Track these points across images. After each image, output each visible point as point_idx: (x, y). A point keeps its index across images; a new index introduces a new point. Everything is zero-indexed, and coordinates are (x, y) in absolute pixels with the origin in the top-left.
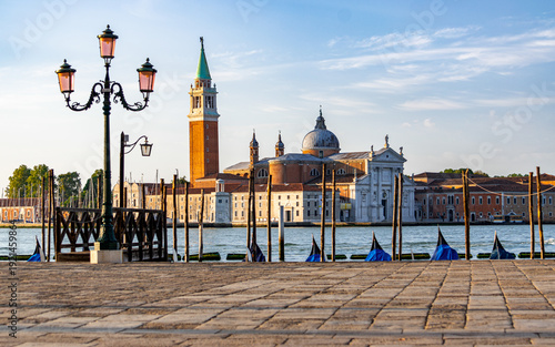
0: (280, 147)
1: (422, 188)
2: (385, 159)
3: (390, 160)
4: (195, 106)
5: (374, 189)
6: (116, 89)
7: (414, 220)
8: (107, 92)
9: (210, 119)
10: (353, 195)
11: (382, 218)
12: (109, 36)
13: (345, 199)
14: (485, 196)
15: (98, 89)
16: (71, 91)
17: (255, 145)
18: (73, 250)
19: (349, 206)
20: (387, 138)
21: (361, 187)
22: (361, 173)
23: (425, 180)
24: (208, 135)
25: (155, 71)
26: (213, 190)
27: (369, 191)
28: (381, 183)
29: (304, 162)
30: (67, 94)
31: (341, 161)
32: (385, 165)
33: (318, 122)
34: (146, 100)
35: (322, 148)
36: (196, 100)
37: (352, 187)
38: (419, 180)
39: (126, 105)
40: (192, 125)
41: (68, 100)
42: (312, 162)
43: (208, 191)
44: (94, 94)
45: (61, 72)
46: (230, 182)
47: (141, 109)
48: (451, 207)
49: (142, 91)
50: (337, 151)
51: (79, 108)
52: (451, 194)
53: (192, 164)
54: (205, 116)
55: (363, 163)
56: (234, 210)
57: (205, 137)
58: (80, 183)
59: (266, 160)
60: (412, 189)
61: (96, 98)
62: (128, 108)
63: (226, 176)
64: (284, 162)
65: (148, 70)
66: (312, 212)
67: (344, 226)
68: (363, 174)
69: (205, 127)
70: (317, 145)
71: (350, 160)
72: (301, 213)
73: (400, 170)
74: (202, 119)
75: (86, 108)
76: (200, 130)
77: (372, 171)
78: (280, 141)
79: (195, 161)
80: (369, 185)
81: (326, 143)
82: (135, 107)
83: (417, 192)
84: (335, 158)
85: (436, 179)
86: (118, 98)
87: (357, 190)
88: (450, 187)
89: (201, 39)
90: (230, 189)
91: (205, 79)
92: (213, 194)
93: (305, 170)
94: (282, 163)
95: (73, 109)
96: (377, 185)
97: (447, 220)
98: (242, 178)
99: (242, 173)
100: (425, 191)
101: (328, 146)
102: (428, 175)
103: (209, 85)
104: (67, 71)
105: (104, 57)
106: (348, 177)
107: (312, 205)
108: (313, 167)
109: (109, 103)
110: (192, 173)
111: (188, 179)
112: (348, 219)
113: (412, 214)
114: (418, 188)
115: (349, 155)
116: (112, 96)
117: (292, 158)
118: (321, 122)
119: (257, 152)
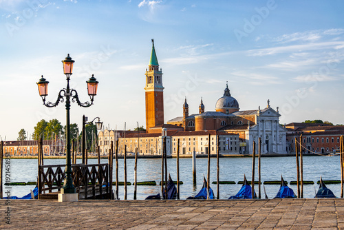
0: (202, 107)
1: (291, 132)
2: (267, 114)
3: (270, 115)
4: (149, 82)
5: (261, 133)
6: (74, 94)
7: (285, 153)
8: (68, 96)
9: (159, 90)
10: (247, 138)
11: (266, 151)
12: (69, 61)
13: (242, 140)
14: (330, 137)
15: (62, 94)
16: (46, 95)
17: (186, 106)
18: (50, 191)
19: (245, 144)
20: (268, 101)
21: (252, 133)
22: (252, 124)
23: (293, 127)
24: (157, 101)
25: (97, 82)
26: (160, 135)
27: (257, 135)
28: (265, 130)
29: (217, 117)
30: (43, 97)
31: (240, 116)
32: (267, 118)
33: (225, 91)
34: (92, 100)
35: (228, 108)
36: (149, 78)
37: (247, 132)
38: (289, 127)
39: (79, 104)
40: (147, 94)
41: (44, 100)
42: (221, 117)
43: (157, 135)
44: (60, 97)
45: (40, 83)
46: (171, 129)
47: (89, 106)
48: (309, 144)
49: (89, 95)
50: (237, 110)
51: (51, 105)
52: (309, 136)
53: (147, 118)
54: (155, 88)
55: (254, 117)
56: (173, 147)
57: (155, 102)
58: (78, 131)
59: (193, 116)
60: (285, 133)
61: (61, 99)
62: (81, 105)
63: (169, 126)
64: (204, 117)
65: (93, 81)
66: (222, 148)
67: (242, 157)
68: (254, 124)
69: (155, 95)
70: (225, 106)
71: (246, 116)
72: (215, 149)
73: (277, 121)
74: (153, 90)
75: (55, 106)
76: (152, 97)
77: (259, 122)
78: (202, 104)
79: (149, 116)
80: (258, 131)
81: (231, 105)
82: (86, 105)
83: (287, 135)
84: (236, 114)
85: (300, 127)
86: (75, 99)
87: (250, 134)
88: (309, 131)
89: (153, 40)
90: (171, 134)
91: (155, 65)
92: (160, 137)
93: (217, 121)
94: (203, 117)
95: (47, 106)
96: (263, 131)
97: (306, 153)
98: (178, 127)
99: (178, 124)
100: (293, 135)
101: (232, 106)
102: (295, 124)
103: (158, 69)
104: (43, 82)
105: (66, 74)
106: (244, 126)
107: (222, 144)
108: (222, 120)
109: (70, 102)
110: (147, 124)
111: (145, 128)
112: (244, 152)
113: (285, 149)
114: (288, 133)
115: (245, 112)
116: (71, 98)
117: (209, 114)
118: (227, 92)
119: (187, 111)
